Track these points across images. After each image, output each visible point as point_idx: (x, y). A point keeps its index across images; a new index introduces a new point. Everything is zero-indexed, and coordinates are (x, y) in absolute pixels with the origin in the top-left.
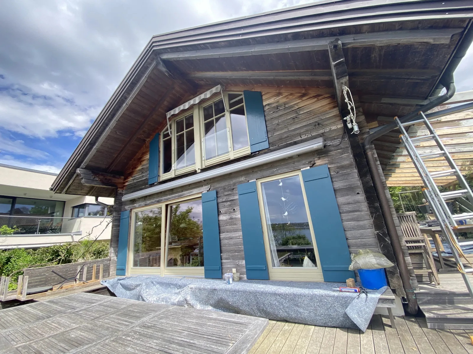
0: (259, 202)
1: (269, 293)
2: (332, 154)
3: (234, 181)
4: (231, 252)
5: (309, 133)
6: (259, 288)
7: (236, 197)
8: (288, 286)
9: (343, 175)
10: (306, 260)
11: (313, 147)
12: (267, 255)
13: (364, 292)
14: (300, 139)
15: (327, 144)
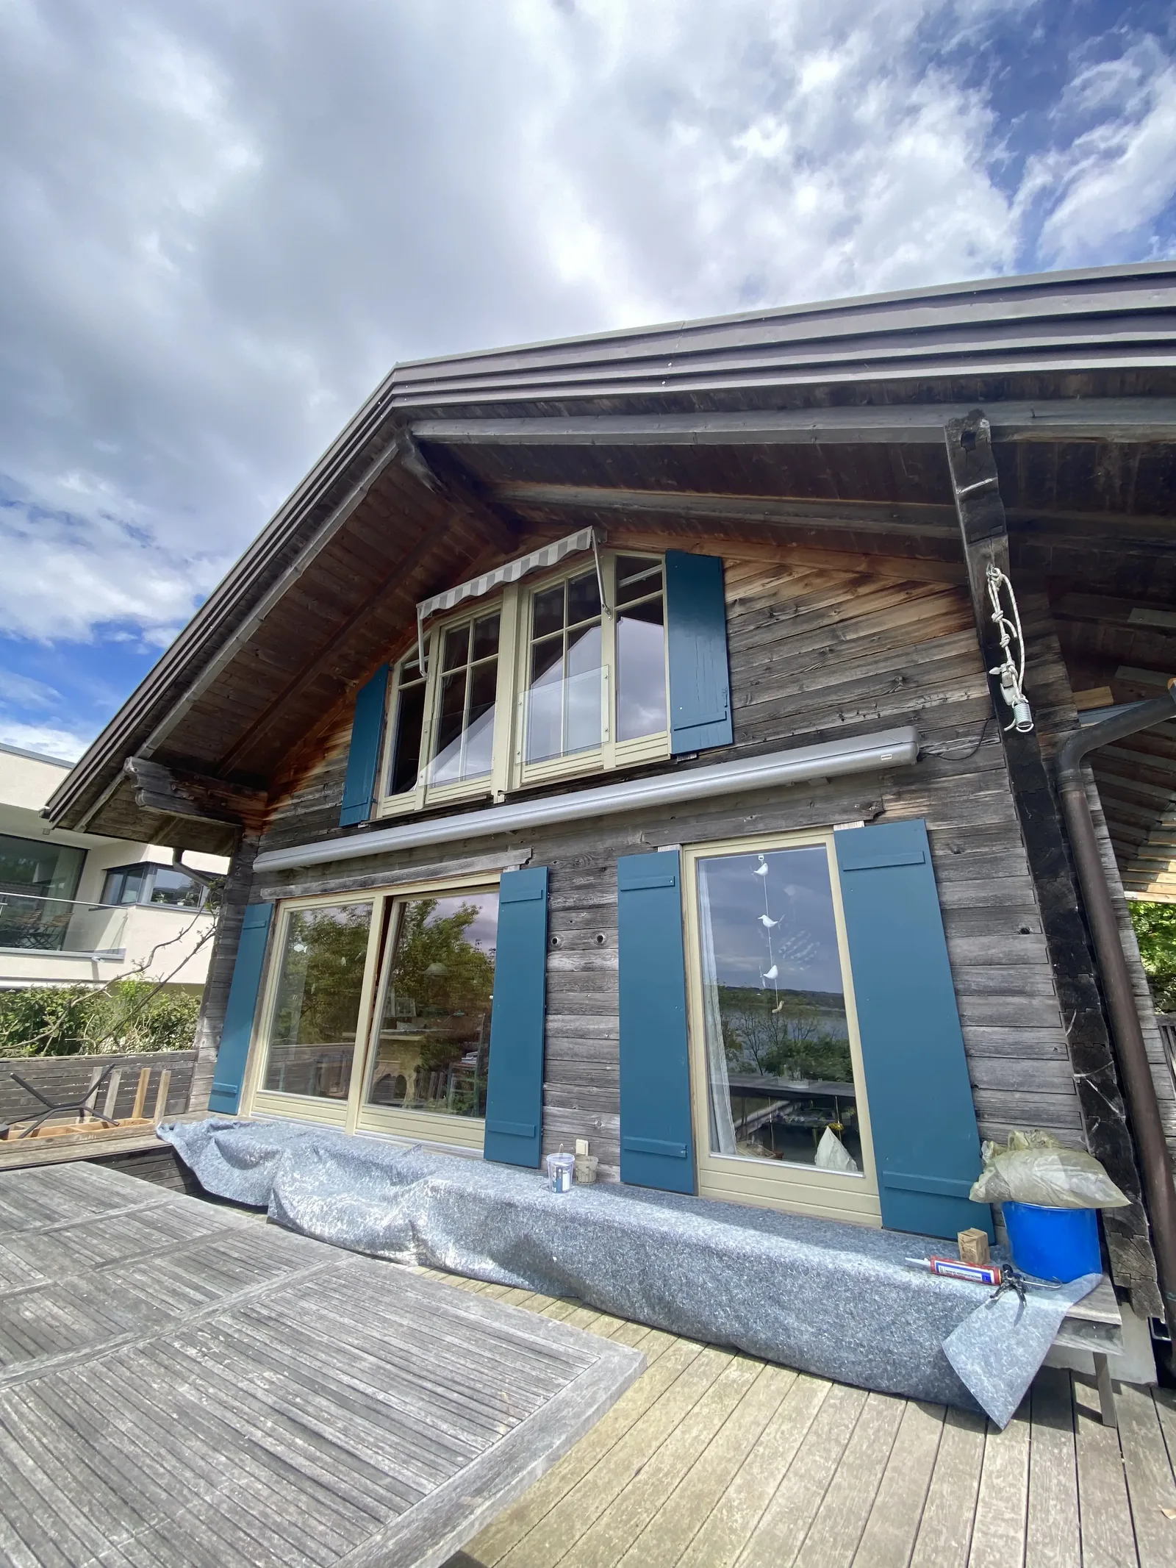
0: (683, 922)
1: (688, 1245)
2: (946, 785)
3: (609, 842)
4: (577, 1082)
5: (870, 708)
6: (655, 1220)
7: (611, 898)
8: (755, 1228)
9: (980, 861)
10: (829, 1144)
11: (878, 757)
12: (695, 1108)
13: (1014, 1287)
14: (839, 723)
15: (928, 750)
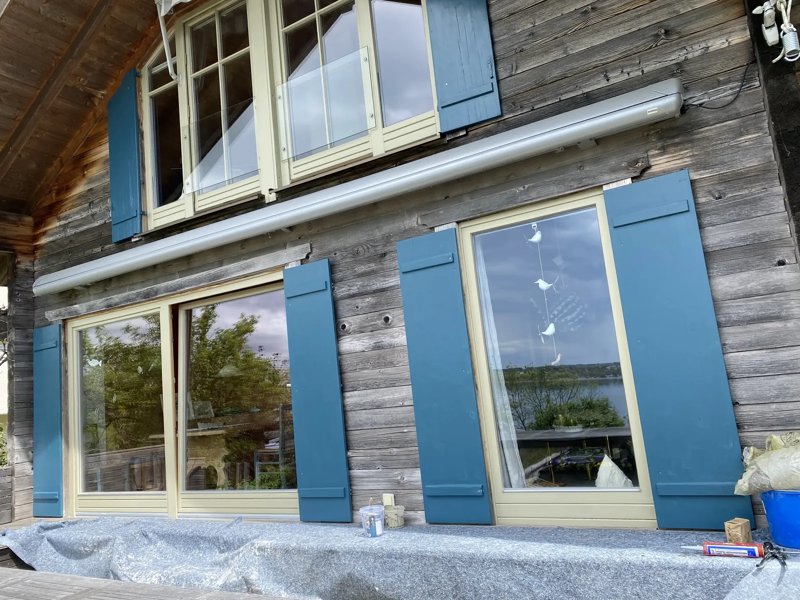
0: (464, 295)
1: (494, 561)
2: (707, 134)
3: (388, 228)
4: (380, 446)
5: (634, 65)
6: (461, 546)
7: (394, 281)
8: (549, 541)
9: (737, 204)
10: (607, 467)
11: (645, 112)
12: (487, 454)
13: (776, 557)
14: (604, 84)
15: (690, 102)
